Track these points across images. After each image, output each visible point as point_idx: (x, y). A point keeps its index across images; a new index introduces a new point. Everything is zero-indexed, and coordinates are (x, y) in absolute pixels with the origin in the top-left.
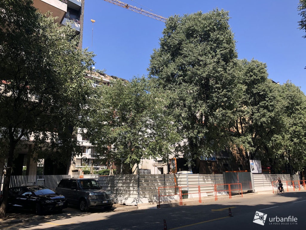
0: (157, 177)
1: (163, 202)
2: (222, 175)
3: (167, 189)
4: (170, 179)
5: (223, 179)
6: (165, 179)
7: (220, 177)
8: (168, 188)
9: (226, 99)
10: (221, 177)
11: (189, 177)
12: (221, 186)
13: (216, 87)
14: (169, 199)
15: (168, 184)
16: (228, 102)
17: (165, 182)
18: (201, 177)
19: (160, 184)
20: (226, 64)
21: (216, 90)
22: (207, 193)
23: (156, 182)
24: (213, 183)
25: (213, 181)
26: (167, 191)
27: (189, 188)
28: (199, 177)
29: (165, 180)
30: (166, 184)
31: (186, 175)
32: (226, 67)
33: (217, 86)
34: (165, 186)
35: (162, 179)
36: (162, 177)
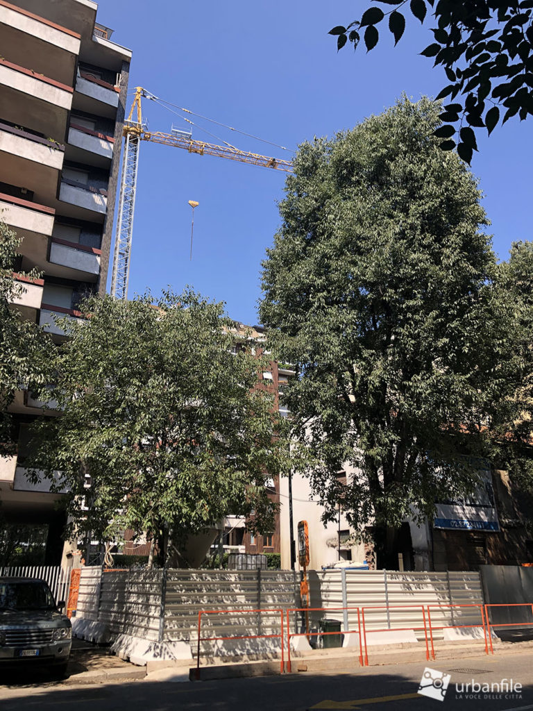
0: (233, 579)
1: (245, 657)
2: (478, 573)
3: (268, 616)
4: (281, 584)
5: (479, 586)
6: (259, 584)
7: (468, 581)
8: (269, 613)
9: (446, 340)
10: (472, 579)
11: (348, 580)
12: (474, 610)
13: (408, 307)
14: (272, 648)
15: (274, 600)
16: (454, 349)
17: (259, 595)
18: (397, 580)
19: (242, 599)
20: (438, 240)
21: (409, 315)
22: (415, 630)
23: (229, 592)
24: (441, 599)
25: (443, 594)
26: (267, 622)
27: (349, 613)
28: (388, 580)
29: (259, 589)
30: (264, 601)
31: (340, 574)
32: (440, 248)
33: (411, 303)
34: (259, 606)
35: (251, 584)
36: (252, 579)
